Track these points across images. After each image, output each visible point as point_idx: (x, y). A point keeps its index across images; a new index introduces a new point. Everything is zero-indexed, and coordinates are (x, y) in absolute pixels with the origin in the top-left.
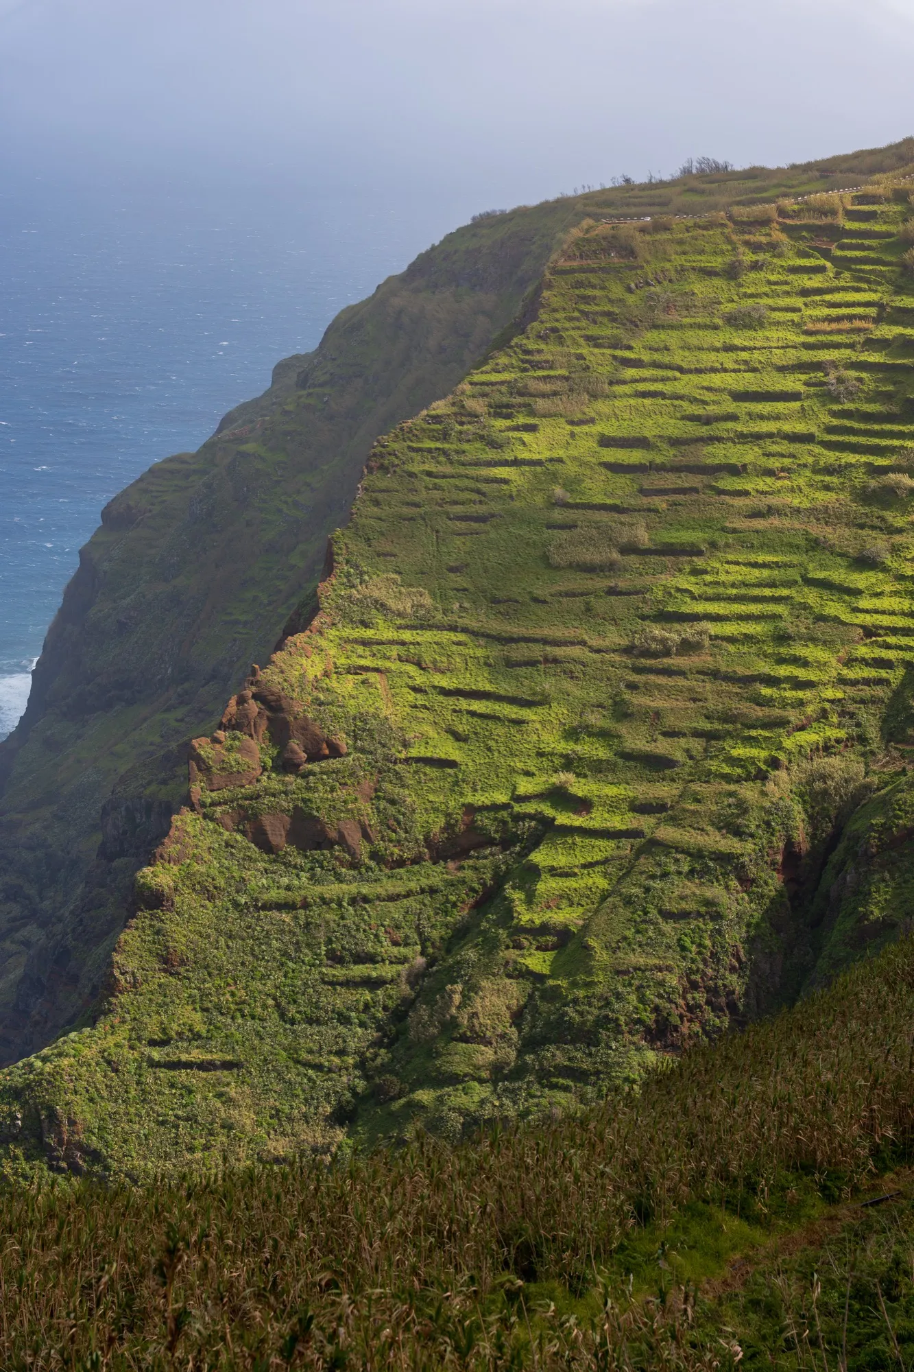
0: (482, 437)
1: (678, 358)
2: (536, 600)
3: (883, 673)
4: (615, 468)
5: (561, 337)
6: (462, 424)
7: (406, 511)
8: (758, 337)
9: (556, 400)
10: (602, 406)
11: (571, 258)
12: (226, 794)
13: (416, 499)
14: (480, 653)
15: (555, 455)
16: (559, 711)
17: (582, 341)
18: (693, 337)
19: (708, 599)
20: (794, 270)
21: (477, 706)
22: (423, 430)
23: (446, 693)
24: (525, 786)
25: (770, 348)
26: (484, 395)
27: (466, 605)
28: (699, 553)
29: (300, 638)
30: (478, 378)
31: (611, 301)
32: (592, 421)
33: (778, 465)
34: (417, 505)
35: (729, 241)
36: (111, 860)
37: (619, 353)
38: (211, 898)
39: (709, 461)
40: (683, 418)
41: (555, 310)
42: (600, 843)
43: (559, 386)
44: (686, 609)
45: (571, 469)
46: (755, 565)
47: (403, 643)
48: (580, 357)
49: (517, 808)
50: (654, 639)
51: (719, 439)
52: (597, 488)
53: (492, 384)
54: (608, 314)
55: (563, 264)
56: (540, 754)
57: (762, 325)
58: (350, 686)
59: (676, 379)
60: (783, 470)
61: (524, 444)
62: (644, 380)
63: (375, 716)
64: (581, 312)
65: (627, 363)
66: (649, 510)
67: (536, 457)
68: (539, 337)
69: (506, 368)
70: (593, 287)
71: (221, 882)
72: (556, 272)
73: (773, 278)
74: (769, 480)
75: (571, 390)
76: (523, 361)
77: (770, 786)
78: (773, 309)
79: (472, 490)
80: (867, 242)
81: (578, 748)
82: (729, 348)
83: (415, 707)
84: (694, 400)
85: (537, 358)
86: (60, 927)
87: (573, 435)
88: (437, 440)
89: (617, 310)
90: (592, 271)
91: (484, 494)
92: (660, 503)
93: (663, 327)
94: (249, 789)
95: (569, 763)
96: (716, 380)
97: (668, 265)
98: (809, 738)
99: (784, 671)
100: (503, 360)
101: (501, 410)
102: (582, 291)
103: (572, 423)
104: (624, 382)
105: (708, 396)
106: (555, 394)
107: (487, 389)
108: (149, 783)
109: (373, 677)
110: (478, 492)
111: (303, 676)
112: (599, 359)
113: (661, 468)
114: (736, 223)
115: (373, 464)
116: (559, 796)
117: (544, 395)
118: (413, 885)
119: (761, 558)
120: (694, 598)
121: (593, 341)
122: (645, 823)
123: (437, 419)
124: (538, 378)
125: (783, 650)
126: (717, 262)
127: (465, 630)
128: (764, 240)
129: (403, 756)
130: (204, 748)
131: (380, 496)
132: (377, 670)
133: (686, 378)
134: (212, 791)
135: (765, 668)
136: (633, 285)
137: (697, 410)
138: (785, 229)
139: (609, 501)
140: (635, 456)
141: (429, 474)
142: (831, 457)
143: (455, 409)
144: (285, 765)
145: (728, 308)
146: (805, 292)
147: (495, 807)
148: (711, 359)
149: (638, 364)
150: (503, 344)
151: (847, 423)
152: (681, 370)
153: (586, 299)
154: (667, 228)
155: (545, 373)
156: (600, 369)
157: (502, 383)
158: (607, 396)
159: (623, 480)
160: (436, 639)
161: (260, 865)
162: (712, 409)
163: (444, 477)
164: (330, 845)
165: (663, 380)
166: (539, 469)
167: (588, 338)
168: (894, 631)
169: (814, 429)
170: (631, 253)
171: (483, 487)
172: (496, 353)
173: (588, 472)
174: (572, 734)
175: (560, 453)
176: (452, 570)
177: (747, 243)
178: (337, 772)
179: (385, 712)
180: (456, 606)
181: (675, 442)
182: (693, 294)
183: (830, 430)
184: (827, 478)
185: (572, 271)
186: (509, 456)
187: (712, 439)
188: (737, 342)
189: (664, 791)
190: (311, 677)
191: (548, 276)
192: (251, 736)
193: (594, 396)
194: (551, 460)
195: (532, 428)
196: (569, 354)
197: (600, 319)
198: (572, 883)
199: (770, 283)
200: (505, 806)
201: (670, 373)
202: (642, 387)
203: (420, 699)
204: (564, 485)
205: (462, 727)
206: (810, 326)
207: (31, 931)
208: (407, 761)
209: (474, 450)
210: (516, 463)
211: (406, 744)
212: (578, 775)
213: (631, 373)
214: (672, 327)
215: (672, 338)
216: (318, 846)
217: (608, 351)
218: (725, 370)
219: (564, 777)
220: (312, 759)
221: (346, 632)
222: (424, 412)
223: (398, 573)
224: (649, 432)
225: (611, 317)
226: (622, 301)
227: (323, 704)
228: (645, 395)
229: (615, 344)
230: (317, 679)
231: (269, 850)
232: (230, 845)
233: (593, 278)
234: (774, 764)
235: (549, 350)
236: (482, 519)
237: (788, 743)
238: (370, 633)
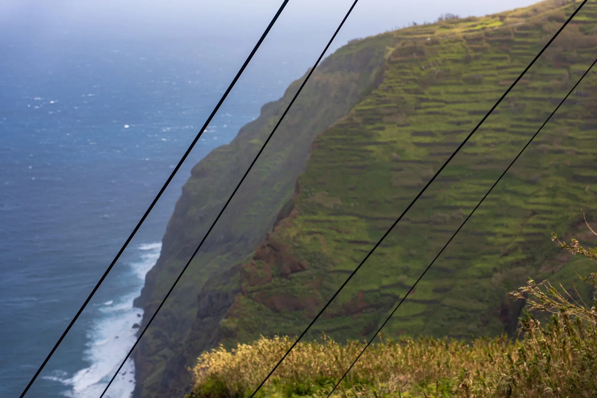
0: (361, 133)
1: (444, 97)
2: (387, 202)
3: (541, 230)
4: (419, 145)
5: (394, 90)
6: (352, 127)
7: (330, 165)
8: (479, 88)
9: (392, 116)
10: (413, 119)
11: (397, 56)
12: (257, 287)
13: (334, 160)
14: (364, 224)
15: (393, 139)
16: (399, 249)
17: (402, 91)
18: (451, 89)
19: (463, 200)
20: (493, 59)
21: (362, 247)
22: (335, 130)
23: (351, 242)
24: (385, 282)
25: (484, 92)
26: (361, 115)
27: (357, 204)
28: (457, 180)
29: (286, 220)
30: (358, 108)
31: (414, 74)
32: (408, 125)
33: (490, 141)
34: (334, 162)
35: (464, 47)
36: (202, 318)
37: (419, 96)
38: (252, 332)
39: (459, 141)
40: (448, 123)
41: (391, 79)
42: (419, 306)
43: (393, 110)
44: (453, 204)
45: (400, 145)
46: (482, 185)
47: (330, 221)
48: (402, 98)
49: (383, 291)
50: (440, 217)
51: (464, 132)
52: (412, 153)
53: (364, 110)
54: (413, 79)
55: (393, 59)
56: (392, 268)
57: (481, 83)
58: (309, 240)
59: (444, 106)
60: (492, 143)
61: (379, 135)
62: (429, 107)
63: (320, 253)
64: (402, 79)
65: (423, 100)
66: (434, 162)
67: (384, 140)
68: (384, 90)
69: (370, 104)
70: (406, 68)
71: (256, 325)
72: (391, 63)
73: (484, 62)
74: (487, 148)
75: (399, 112)
76: (378, 100)
77: (493, 280)
78: (486, 76)
79: (357, 155)
80: (525, 46)
81: (408, 265)
82: (466, 93)
83: (337, 248)
84: (451, 115)
85: (383, 99)
87: (400, 131)
88: (342, 134)
89: (416, 78)
90: (406, 61)
91: (362, 157)
92: (439, 159)
93: (437, 84)
94: (267, 285)
95: (406, 271)
96: (461, 106)
97: (438, 59)
98: (510, 259)
99: (497, 230)
100: (369, 100)
101: (368, 121)
102: (402, 70)
103: (399, 126)
104: (422, 108)
105: (458, 113)
106: (392, 114)
107: (362, 112)
108: (218, 285)
109: (318, 236)
110: (360, 156)
111: (288, 237)
112: (409, 98)
113: (439, 144)
114: (467, 40)
115: (315, 145)
116: (401, 285)
117: (387, 115)
118: (338, 325)
120: (456, 199)
121: (407, 91)
122: (438, 296)
123: (341, 126)
124: (384, 107)
125: (498, 221)
126: (459, 57)
127: (357, 215)
128: (479, 46)
129: (332, 269)
130: (248, 268)
131: (319, 159)
132: (320, 233)
134: (251, 286)
135: (488, 229)
136: (423, 67)
137: (454, 119)
138: (489, 42)
139: (417, 159)
140: (427, 140)
141: (340, 149)
142: (513, 138)
143: (348, 121)
144: (283, 275)
145: (465, 75)
146: (498, 68)
147: (373, 291)
148: (458, 97)
149: (427, 100)
150: (368, 93)
151: (519, 123)
152: (447, 103)
153: (404, 74)
154: (437, 43)
155: (387, 105)
156: (411, 103)
157: (369, 110)
158: (415, 114)
159: (422, 150)
160: (345, 219)
161: (272, 317)
162: (460, 119)
163: (346, 150)
164: (302, 308)
165: (438, 107)
166: (386, 146)
167: (405, 90)
168: (545, 212)
169: (505, 126)
170: (422, 53)
171: (362, 154)
172: (366, 97)
173: (408, 146)
174: (405, 258)
175: (395, 139)
176: (350, 189)
177: (472, 48)
178: (305, 277)
179: (325, 251)
180: (352, 205)
181: (444, 133)
182: (450, 70)
183: (513, 126)
184: (512, 147)
185: (397, 62)
186: (373, 140)
187: (460, 132)
188: (470, 90)
189: (447, 283)
190: (292, 236)
191: (387, 64)
192: (267, 262)
193: (409, 114)
194: (391, 142)
195: (382, 129)
196: (398, 97)
197: (410, 82)
198: (409, 324)
199: (483, 65)
200: (378, 290)
201: (441, 104)
202: (430, 110)
203: (339, 245)
204: (398, 153)
205: (357, 257)
206: (501, 83)
207: (166, 351)
208: (334, 272)
209: (359, 139)
210: (376, 143)
211: (334, 264)
212: (409, 276)
213: (424, 104)
214: (441, 84)
215: (441, 89)
216: (297, 309)
217: (414, 95)
218: (466, 102)
219: (402, 277)
220: (293, 271)
221: (306, 217)
222: (336, 123)
223: (327, 191)
224: (433, 129)
225: (415, 81)
226: (418, 74)
227: (297, 248)
228: (430, 113)
229: (417, 92)
230: (294, 237)
231: (276, 311)
232: (259, 309)
233: (407, 65)
234: (495, 270)
235: (389, 95)
236: (362, 167)
237: (501, 261)
238: (316, 217)
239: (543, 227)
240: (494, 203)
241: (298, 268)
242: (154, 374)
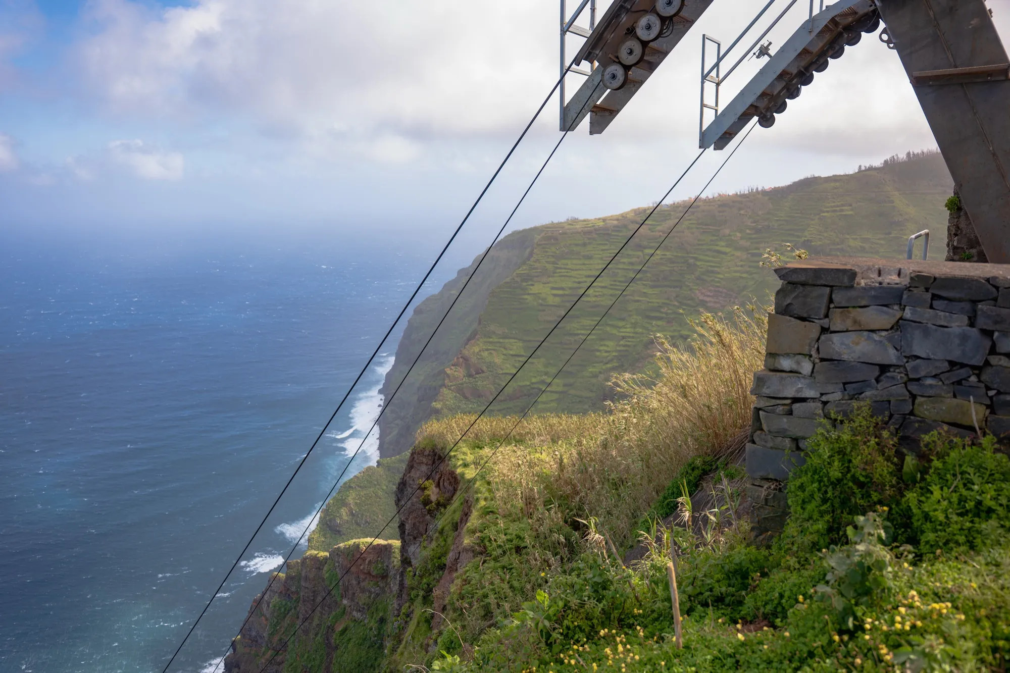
0: (520, 287)
1: (570, 267)
2: (536, 331)
3: (627, 348)
4: (555, 295)
5: (540, 261)
6: (514, 284)
7: (500, 307)
8: (591, 262)
9: (539, 277)
10: (551, 279)
11: (541, 241)
12: (454, 383)
14: (521, 344)
15: (539, 292)
16: (542, 360)
17: (545, 262)
18: (575, 262)
20: (599, 244)
21: (519, 358)
22: (504, 286)
23: (512, 355)
24: (534, 380)
26: (520, 276)
27: (517, 332)
29: (473, 342)
30: (518, 272)
31: (552, 252)
32: (548, 283)
34: (504, 306)
35: (582, 237)
36: (422, 401)
37: (555, 265)
40: (572, 282)
41: (538, 254)
43: (540, 274)
44: (575, 332)
45: (544, 295)
46: (592, 320)
47: (500, 342)
48: (545, 266)
49: (532, 386)
51: (580, 287)
52: (551, 300)
53: (522, 274)
55: (539, 243)
56: (538, 371)
57: (592, 258)
58: (487, 354)
59: (570, 272)
60: (599, 295)
61: (531, 289)
62: (562, 272)
63: (493, 362)
64: (545, 255)
65: (558, 268)
67: (534, 292)
68: (534, 261)
69: (525, 270)
70: (548, 248)
72: (538, 245)
75: (543, 275)
76: (530, 268)
77: (598, 378)
78: (595, 254)
79: (518, 301)
80: (618, 238)
82: (584, 264)
83: (504, 359)
84: (575, 277)
85: (533, 267)
87: (544, 287)
88: (508, 288)
89: (554, 254)
90: (547, 244)
91: (521, 302)
92: (568, 304)
93: (567, 259)
94: (460, 382)
95: (546, 374)
96: (581, 272)
97: (567, 243)
98: (609, 366)
99: (602, 348)
100: (524, 268)
101: (526, 280)
102: (544, 250)
103: (543, 283)
104: (557, 273)
105: (579, 276)
108: (430, 382)
109: (492, 352)
111: (474, 352)
112: (550, 267)
113: (567, 295)
114: (584, 232)
115: (491, 295)
116: (543, 382)
117: (536, 276)
120: (578, 329)
121: (548, 262)
122: (565, 389)
123: (507, 283)
124: (534, 272)
125: (602, 343)
126: (579, 242)
127: (516, 339)
128: (591, 236)
129: (500, 372)
130: (448, 371)
131: (494, 303)
132: (494, 350)
134: (450, 382)
135: (597, 348)
136: (558, 248)
137: (576, 280)
138: (597, 234)
139: (554, 304)
140: (560, 292)
141: (506, 297)
142: (611, 292)
143: (512, 280)
144: (471, 376)
145: (582, 254)
146: (603, 250)
147: (526, 386)
148: (578, 267)
149: (560, 268)
150: (524, 263)
151: (615, 283)
153: (547, 252)
154: (566, 234)
156: (550, 269)
157: (524, 273)
158: (553, 277)
159: (558, 299)
160: (509, 341)
161: (464, 402)
162: (580, 280)
163: (511, 298)
164: (482, 396)
165: (567, 272)
166: (535, 295)
168: (629, 337)
169: (607, 285)
170: (557, 240)
171: (520, 300)
173: (549, 296)
174: (546, 366)
175: (541, 291)
176: (513, 322)
177: (587, 237)
178: (484, 377)
179: (497, 361)
180: (514, 332)
181: (570, 288)
182: (574, 250)
183: (611, 285)
184: (610, 298)
185: (542, 244)
186: (527, 292)
187: (578, 288)
188: (586, 262)
189: (571, 380)
191: (535, 246)
192: (460, 367)
193: (549, 277)
195: (532, 285)
196: (542, 266)
197: (550, 257)
198: (547, 406)
199: (593, 247)
200: (529, 385)
201: (569, 270)
202: (562, 274)
203: (506, 357)
204: (542, 300)
205: (517, 365)
206: (605, 259)
207: (398, 421)
208: (502, 374)
209: (518, 291)
210: (529, 294)
211: (502, 369)
212: (548, 377)
213: (558, 271)
214: (569, 259)
215: (569, 262)
216: (479, 397)
217: (552, 265)
218: (583, 270)
219: (544, 377)
220: (477, 373)
221: (485, 340)
222: (504, 281)
223: (498, 323)
224: (564, 285)
225: (553, 256)
226: (555, 252)
227: (479, 359)
228: (562, 276)
229: (554, 263)
230: (477, 352)
231: (466, 397)
232: (456, 396)
233: (548, 246)
234: (600, 373)
235: (537, 265)
236: (520, 309)
237: (604, 367)
238: (491, 340)
239: (628, 346)
240: (600, 332)
241: (479, 371)
242: (392, 435)
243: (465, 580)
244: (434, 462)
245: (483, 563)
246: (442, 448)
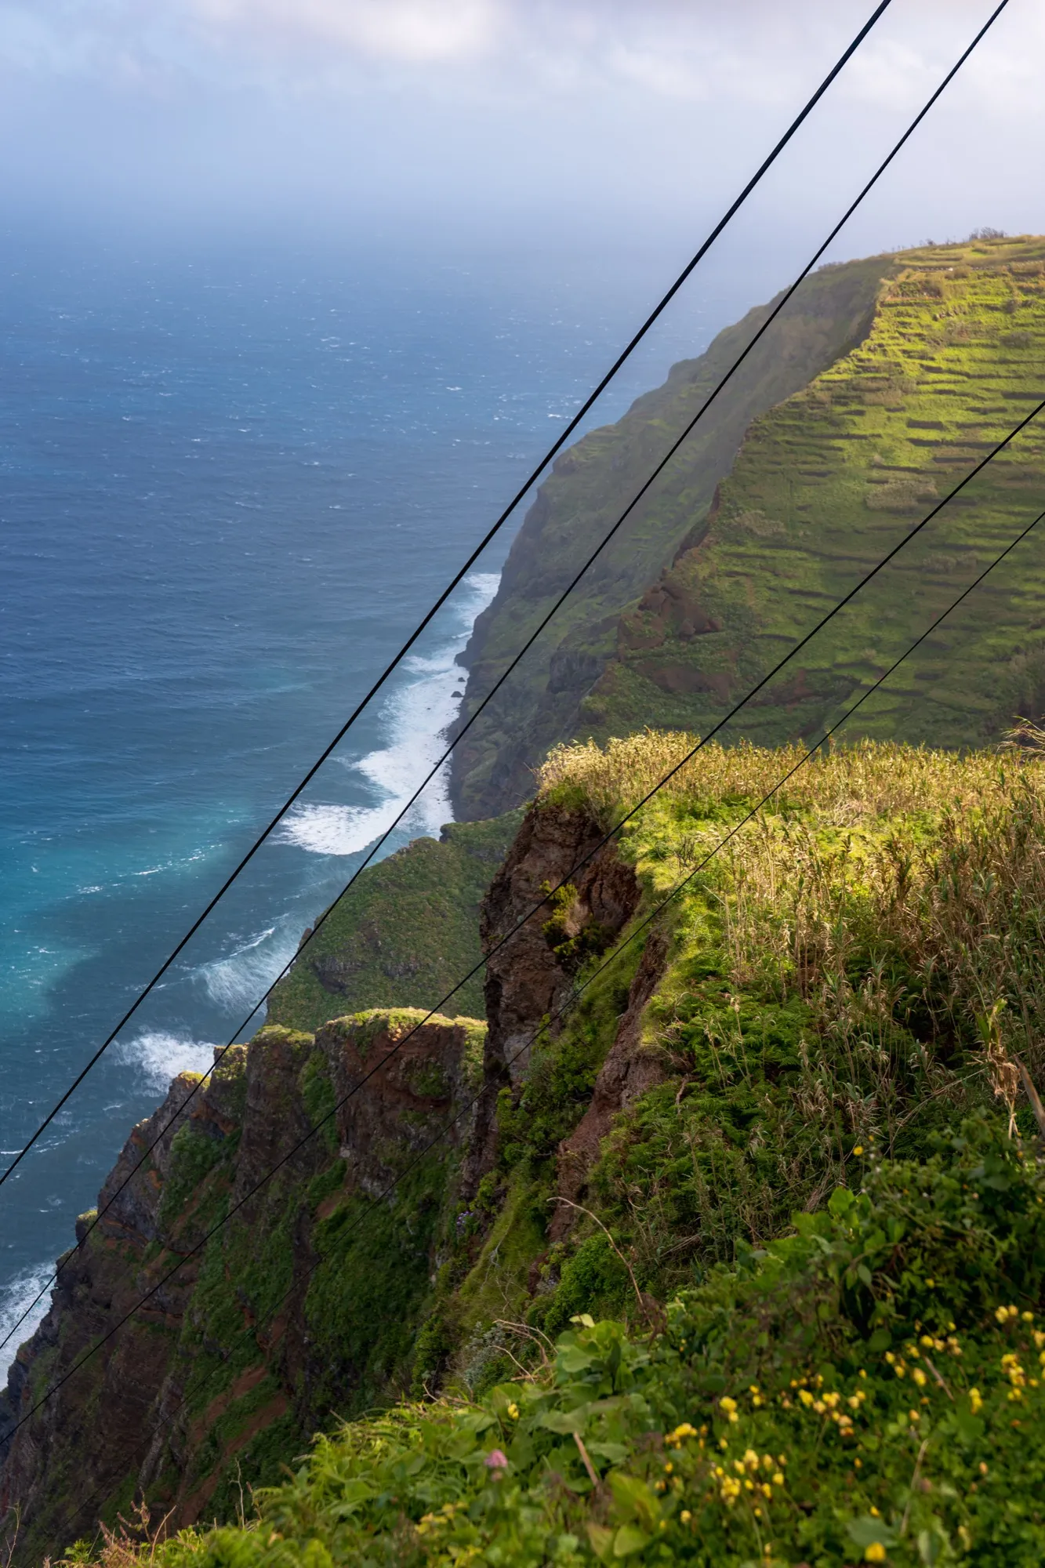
0: (826, 419)
1: (966, 368)
2: (857, 532)
4: (918, 442)
5: (885, 351)
6: (812, 408)
7: (771, 467)
8: (1024, 355)
9: (879, 393)
10: (910, 399)
11: (896, 295)
12: (641, 651)
13: (777, 459)
14: (816, 566)
15: (876, 432)
16: (868, 608)
17: (900, 354)
18: (977, 353)
19: (978, 536)
21: (812, 602)
22: (785, 412)
23: (792, 592)
24: (841, 658)
25: (1032, 362)
26: (829, 389)
27: (808, 533)
28: (973, 504)
29: (694, 551)
30: (825, 377)
31: (921, 326)
32: (903, 409)
33: (1033, 444)
34: (779, 464)
35: (1008, 286)
36: (556, 691)
37: (925, 362)
38: (629, 719)
39: (984, 440)
40: (967, 409)
41: (882, 332)
42: (893, 698)
43: (882, 384)
44: (962, 542)
45: (886, 442)
47: (764, 557)
48: (898, 365)
49: (835, 672)
50: (938, 561)
51: (992, 425)
52: (905, 455)
53: (835, 382)
54: (919, 335)
55: (889, 299)
56: (854, 637)
57: (1028, 347)
58: (727, 584)
59: (964, 382)
60: (1037, 447)
61: (854, 424)
62: (942, 382)
63: (742, 606)
64: (901, 334)
65: (930, 369)
66: (940, 472)
67: (862, 433)
68: (869, 350)
69: (845, 371)
70: (910, 316)
71: (636, 710)
72: (883, 304)
74: (1026, 455)
75: (890, 387)
76: (857, 366)
77: (1013, 665)
78: (1037, 335)
79: (816, 455)
81: (880, 633)
82: (1004, 362)
83: (769, 600)
84: (974, 397)
85: (867, 364)
86: (520, 734)
87: (889, 419)
88: (795, 419)
89: (925, 333)
90: (910, 305)
91: (824, 457)
92: (948, 468)
93: (957, 345)
94: (657, 650)
95: (875, 643)
96: (993, 384)
97: (963, 302)
99: (1028, 587)
100: (843, 365)
101: (840, 400)
102: (902, 319)
103: (889, 410)
104: (927, 383)
105: (986, 395)
106: (878, 390)
107: (831, 385)
108: (582, 644)
109: (743, 579)
110: (821, 456)
111: (696, 577)
112: (910, 365)
113: (950, 444)
114: (1014, 274)
115: (750, 434)
116: (865, 665)
117: (871, 391)
118: (762, 719)
119: (1017, 509)
120: (968, 535)
121: (906, 353)
122: (922, 685)
123: (795, 405)
124: (867, 379)
125: (1029, 573)
126: (998, 301)
127: (807, 550)
128: (1033, 286)
129: (760, 633)
130: (629, 622)
131: (754, 457)
132: (746, 575)
133: (971, 381)
134: (632, 649)
135: (1015, 585)
136: (937, 316)
139: (912, 465)
140: (932, 435)
141: (788, 442)
143: (807, 398)
144: (683, 636)
145: (1003, 333)
147: (822, 670)
148: (990, 369)
149: (938, 370)
150: (843, 353)
152: (968, 375)
153: (904, 324)
154: (964, 276)
155: (871, 375)
156: (911, 373)
157: (842, 381)
158: (915, 393)
159: (923, 453)
160: (787, 555)
161: (661, 700)
162: (988, 404)
163: (798, 444)
164: (708, 689)
165: (955, 382)
166: (864, 441)
167: (904, 352)
170: (938, 293)
171: (824, 452)
172: (839, 360)
173: (898, 445)
174: (877, 623)
175: (880, 431)
176: (801, 508)
177: (1021, 288)
178: (716, 641)
179: (751, 603)
180: (801, 533)
181: (960, 426)
182: (980, 323)
185: (896, 305)
186: (844, 432)
187: (986, 425)
188: (1009, 357)
189: (938, 665)
190: (701, 578)
191: (878, 307)
192: (659, 615)
193: (906, 392)
194: (873, 436)
195: (861, 413)
196: (890, 363)
197: (913, 338)
198: (872, 724)
199: (1035, 316)
200: (828, 670)
201: (960, 378)
202: (940, 387)
203: (774, 596)
204: (881, 454)
205: (800, 616)
207: (498, 736)
208: (762, 636)
209: (821, 427)
210: (849, 437)
211: (763, 626)
212: (879, 652)
213: (932, 377)
214: (963, 346)
215: (963, 354)
216: (700, 690)
217: (918, 361)
218: (999, 377)
219: (868, 653)
220: (698, 632)
221: (726, 548)
222: (787, 400)
223: (763, 509)
224: (942, 418)
225: (921, 337)
226: (929, 326)
227: (708, 595)
228: (941, 392)
229: (922, 356)
230: (705, 579)
231: (668, 690)
232: (642, 685)
233: (910, 310)
234: (1017, 650)
235: (877, 358)
236: (822, 475)
237: (1028, 637)
238: (741, 549)
241: (706, 627)
242: (480, 768)
243: (637, 1132)
244: (580, 842)
245: (683, 1096)
246: (603, 810)
